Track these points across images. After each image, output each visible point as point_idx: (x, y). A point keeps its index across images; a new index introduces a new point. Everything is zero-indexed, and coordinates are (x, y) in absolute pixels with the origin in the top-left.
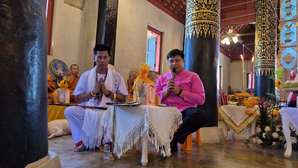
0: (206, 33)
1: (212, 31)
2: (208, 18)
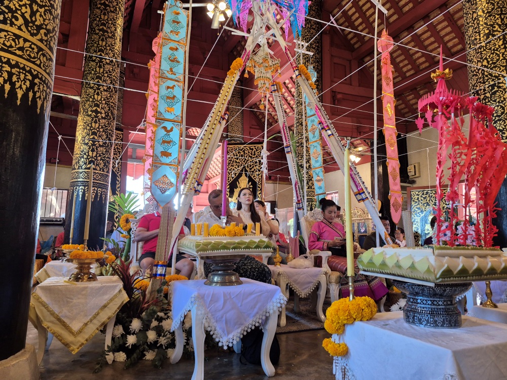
0: (20, 94)
1: (38, 95)
2: (29, 55)
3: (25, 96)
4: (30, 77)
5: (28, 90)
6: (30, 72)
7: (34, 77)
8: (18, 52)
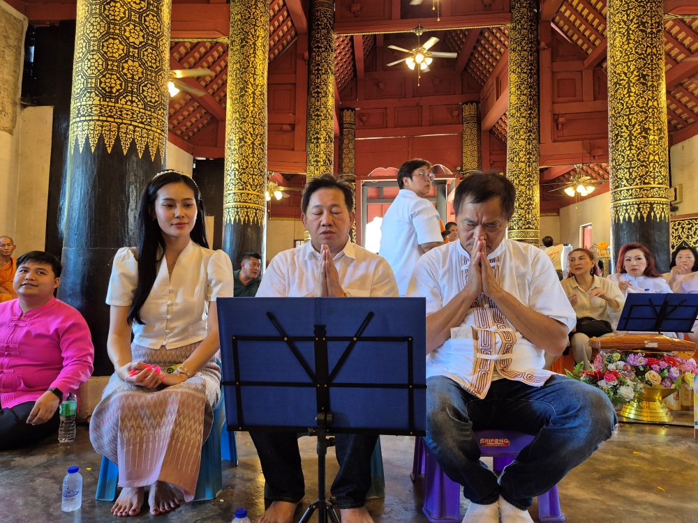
3: (254, 220)
4: (255, 211)
5: (254, 217)
6: (255, 208)
7: (256, 210)
8: (249, 201)
